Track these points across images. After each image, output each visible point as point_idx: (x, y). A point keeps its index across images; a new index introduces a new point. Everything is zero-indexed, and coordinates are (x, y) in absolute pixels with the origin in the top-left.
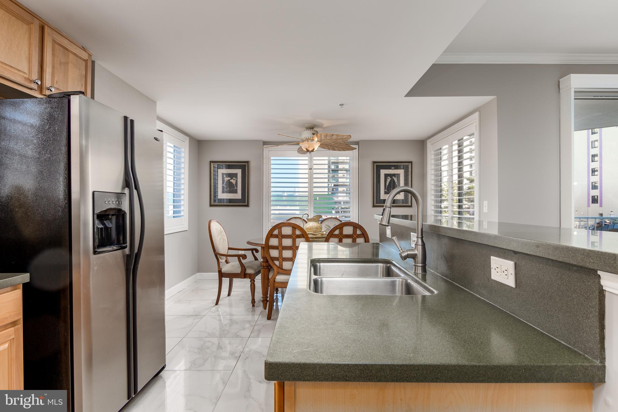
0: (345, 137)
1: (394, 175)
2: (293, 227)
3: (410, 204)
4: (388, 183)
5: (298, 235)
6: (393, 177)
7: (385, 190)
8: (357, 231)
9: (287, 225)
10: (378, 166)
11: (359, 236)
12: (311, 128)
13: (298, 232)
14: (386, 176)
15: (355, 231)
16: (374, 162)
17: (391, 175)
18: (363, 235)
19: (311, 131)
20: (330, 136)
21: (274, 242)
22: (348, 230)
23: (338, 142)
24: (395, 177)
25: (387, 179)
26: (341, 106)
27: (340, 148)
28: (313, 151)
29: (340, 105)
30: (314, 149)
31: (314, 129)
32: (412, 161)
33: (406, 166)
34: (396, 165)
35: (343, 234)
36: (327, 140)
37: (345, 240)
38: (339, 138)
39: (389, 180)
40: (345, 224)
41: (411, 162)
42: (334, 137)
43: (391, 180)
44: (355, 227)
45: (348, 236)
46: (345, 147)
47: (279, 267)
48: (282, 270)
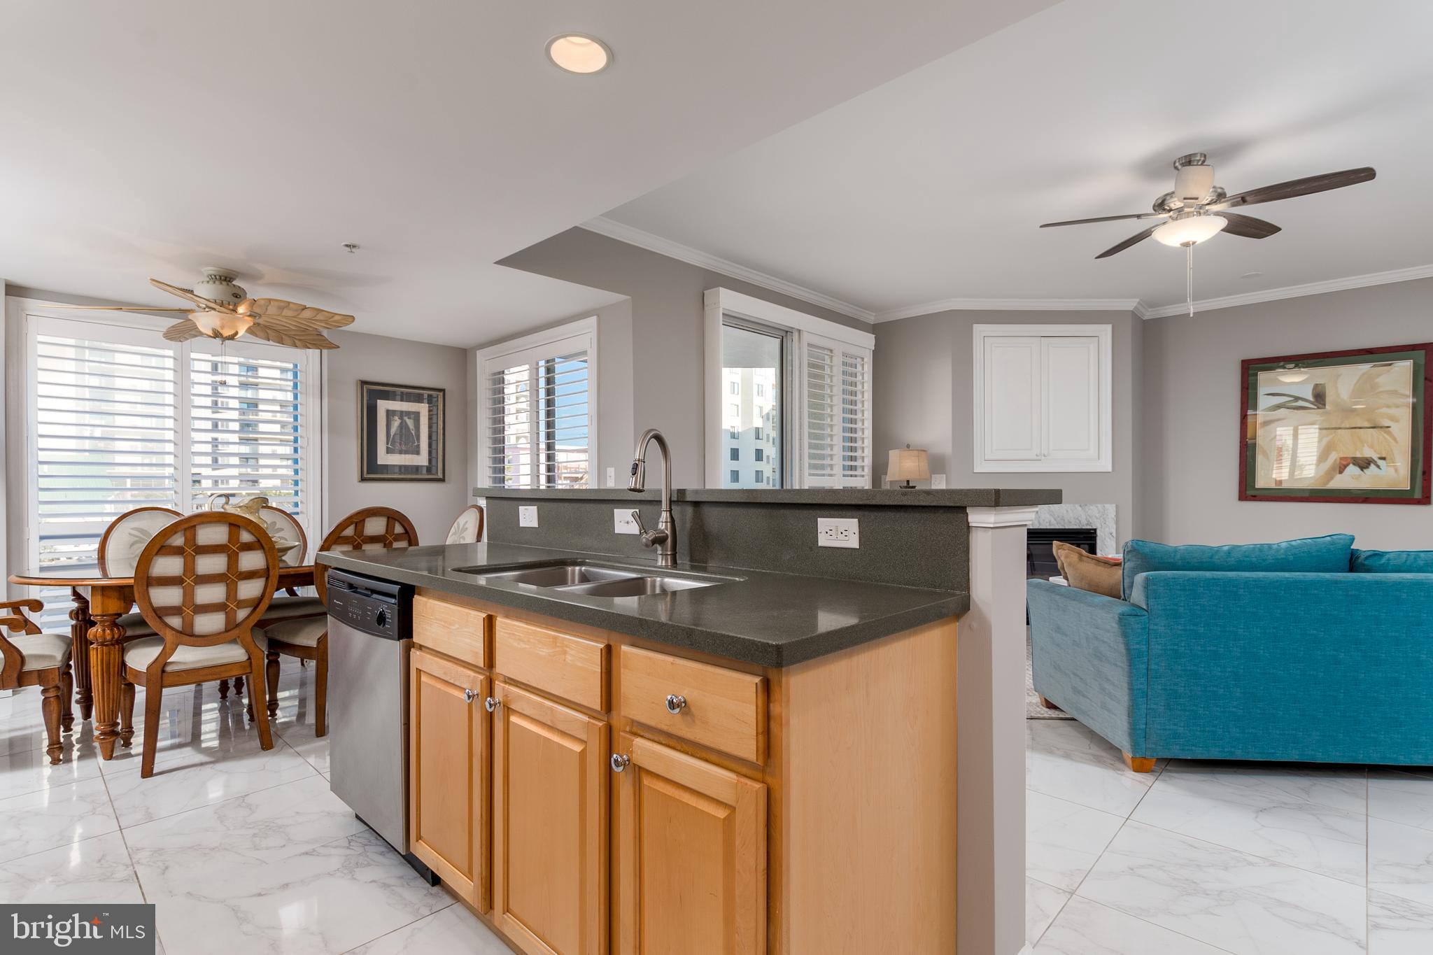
0: (337, 318)
1: (408, 414)
2: (231, 525)
3: (440, 476)
4: (393, 430)
5: (246, 544)
6: (406, 419)
7: (387, 444)
8: (394, 527)
9: (215, 519)
10: (373, 392)
11: (398, 538)
12: (228, 279)
13: (246, 537)
14: (390, 414)
15: (389, 528)
16: (364, 383)
17: (402, 414)
18: (407, 535)
19: (221, 287)
20: (296, 310)
21: (168, 566)
22: (375, 526)
23: (310, 327)
24: (408, 418)
25: (392, 422)
26: (348, 249)
27: (300, 340)
28: (232, 338)
29: (347, 246)
30: (236, 333)
31: (234, 283)
32: (443, 388)
33: (433, 396)
34: (412, 393)
35: (363, 535)
36: (280, 318)
37: (367, 548)
38: (320, 317)
39: (396, 423)
40: (371, 512)
41: (443, 391)
42: (306, 314)
43: (401, 423)
44: (393, 518)
45: (374, 539)
46: (314, 340)
47: (181, 632)
48: (192, 638)
